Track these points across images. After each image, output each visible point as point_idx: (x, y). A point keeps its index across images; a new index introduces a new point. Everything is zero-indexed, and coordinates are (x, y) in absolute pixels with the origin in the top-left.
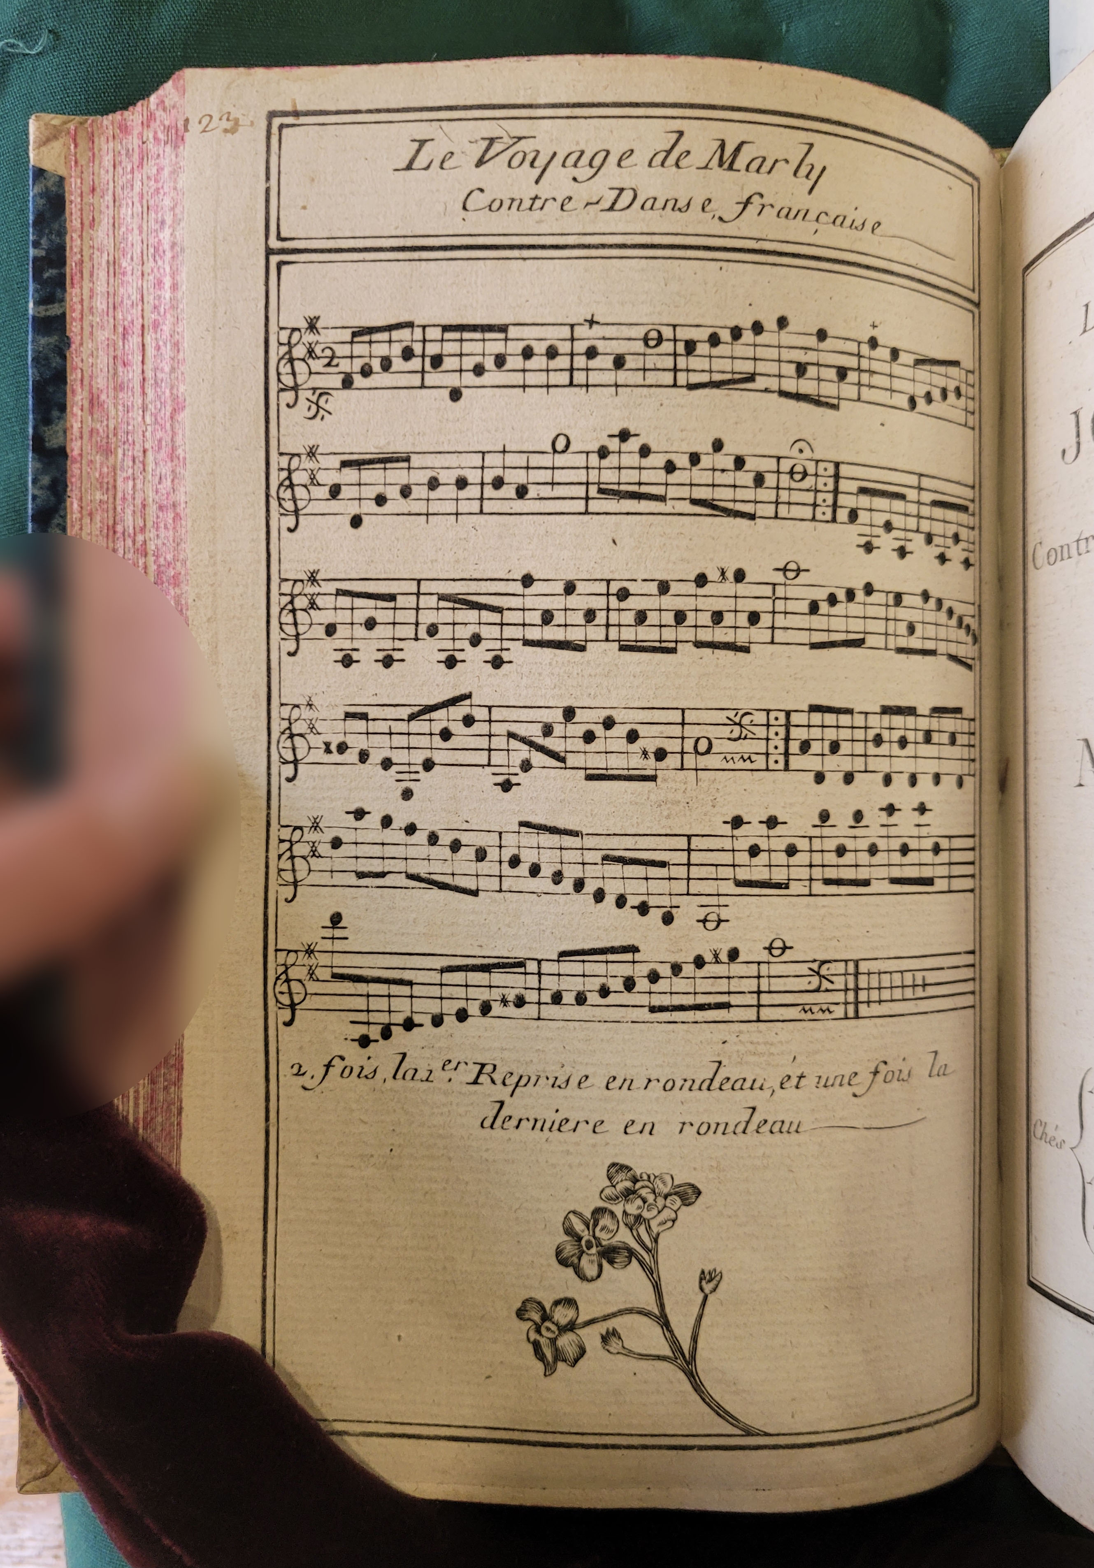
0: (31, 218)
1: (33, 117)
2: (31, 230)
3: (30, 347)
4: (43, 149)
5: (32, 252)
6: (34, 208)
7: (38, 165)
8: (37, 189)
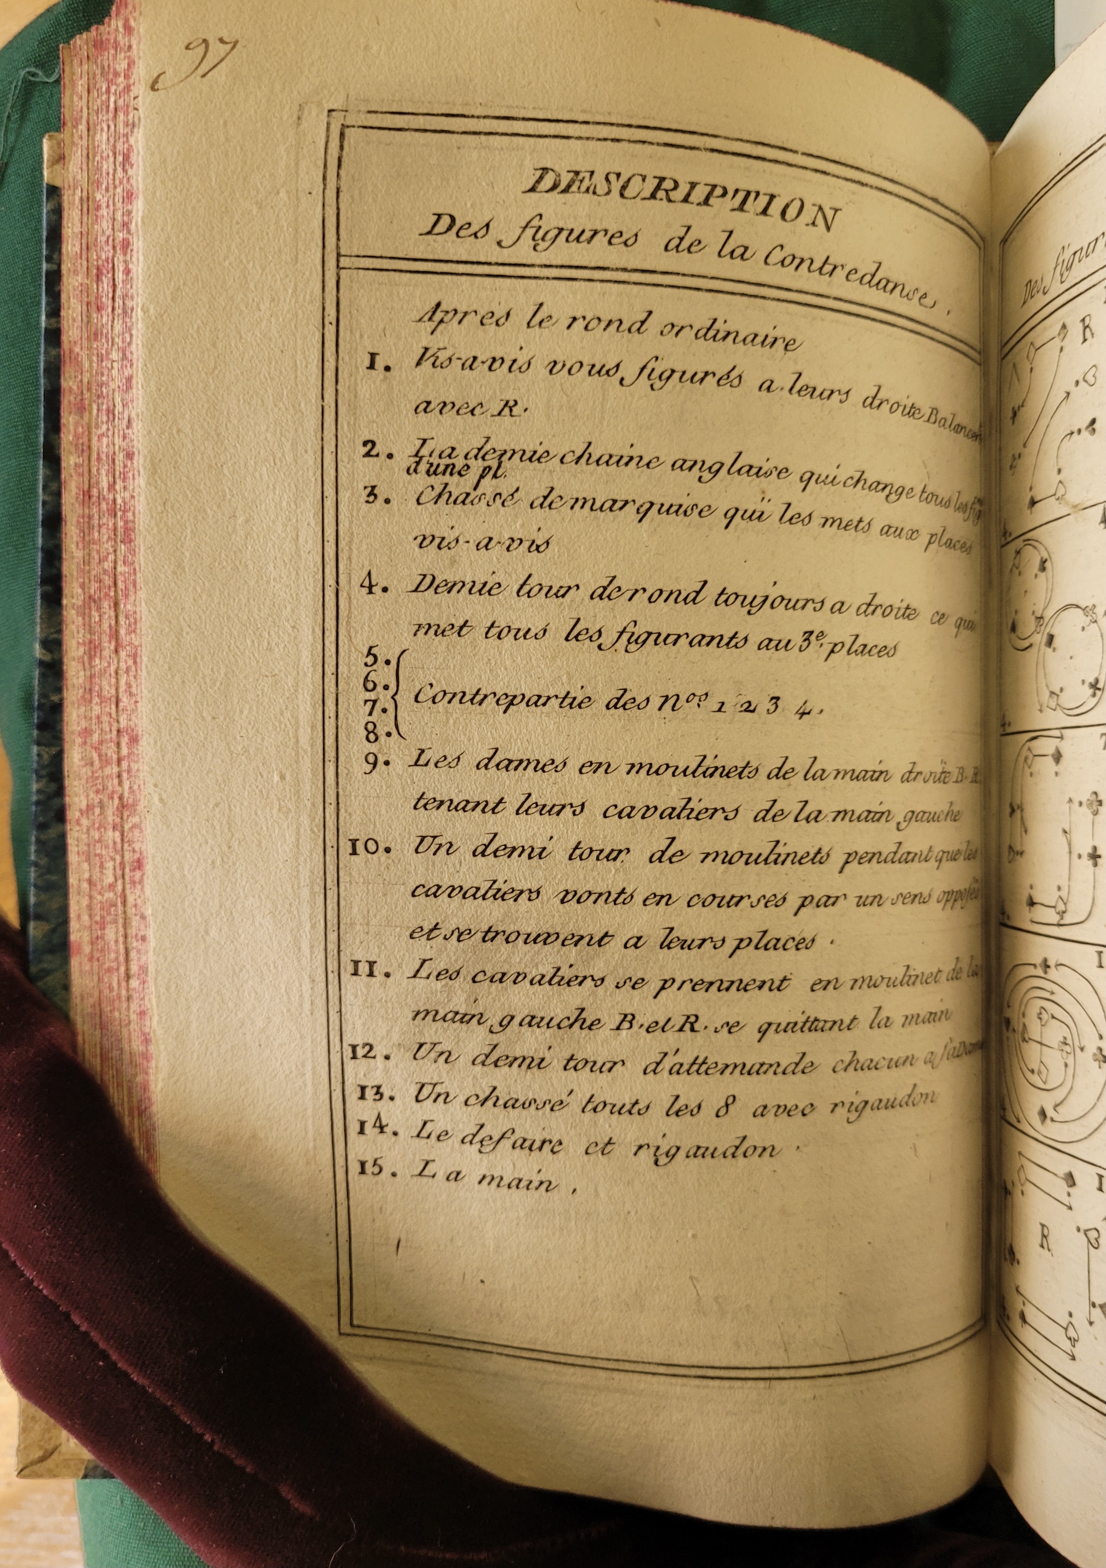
0: (45, 234)
1: (47, 136)
2: (44, 246)
3: (42, 358)
4: (56, 167)
5: (44, 266)
6: (48, 224)
7: (52, 183)
8: (51, 206)
